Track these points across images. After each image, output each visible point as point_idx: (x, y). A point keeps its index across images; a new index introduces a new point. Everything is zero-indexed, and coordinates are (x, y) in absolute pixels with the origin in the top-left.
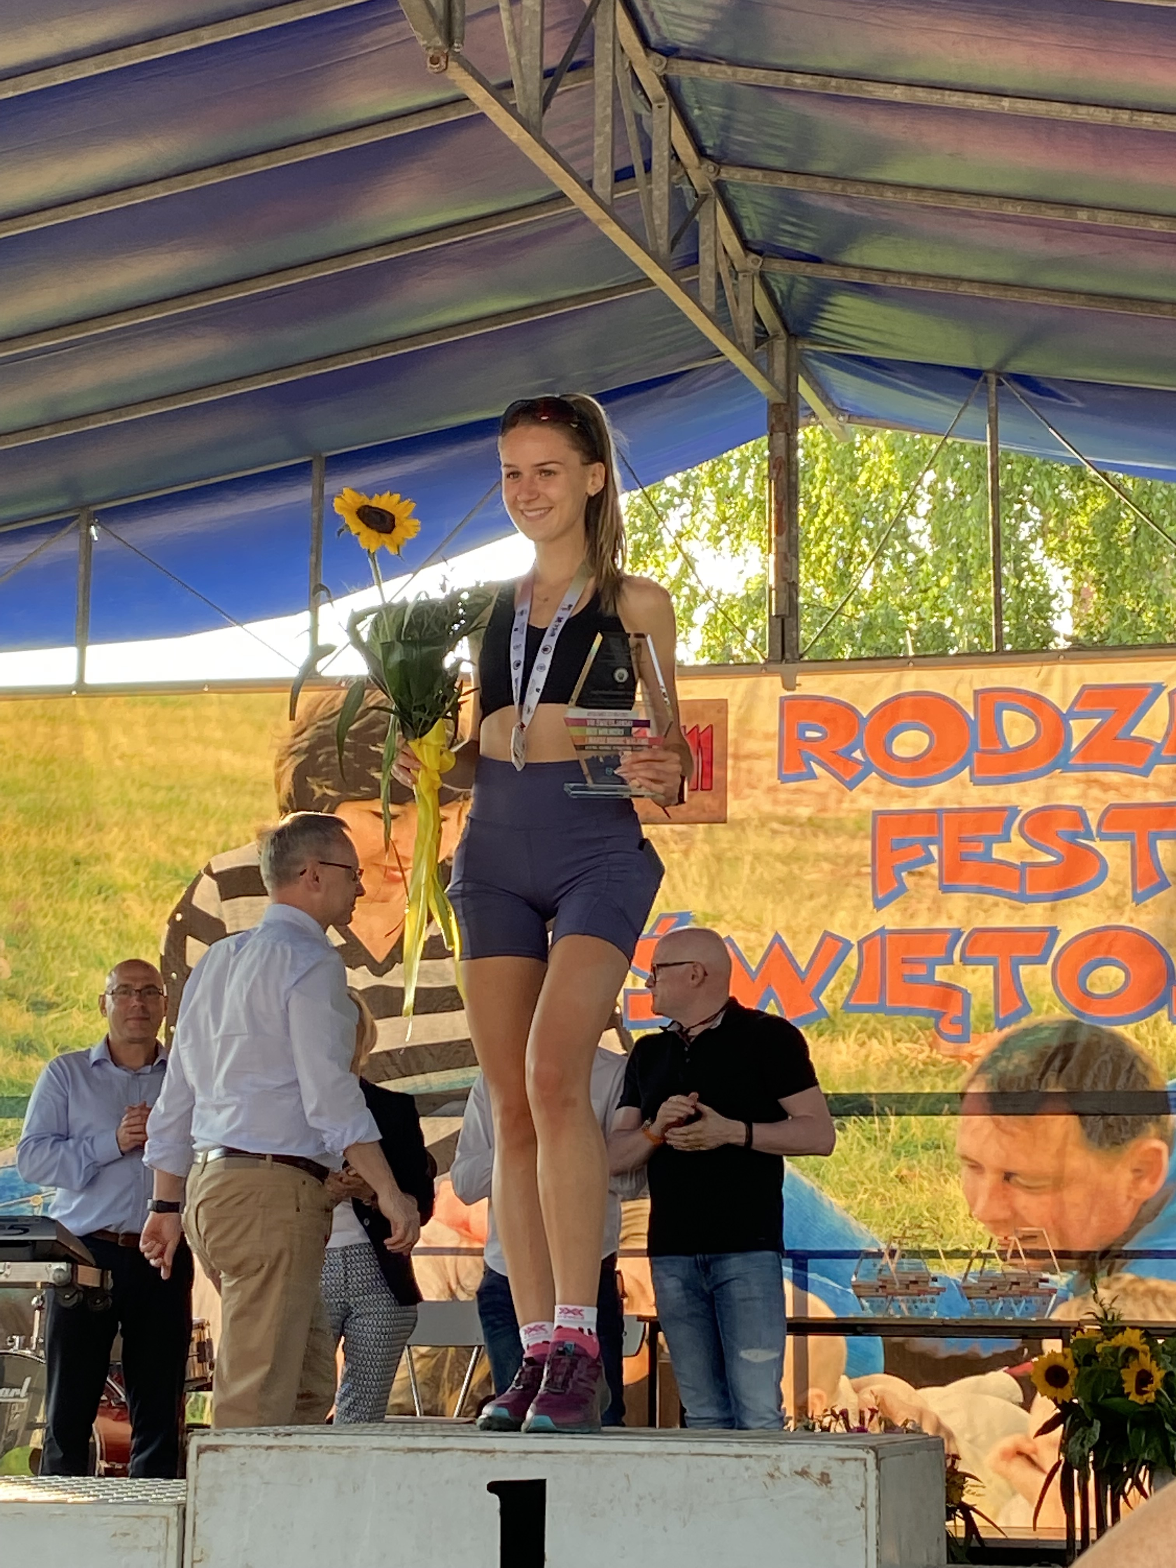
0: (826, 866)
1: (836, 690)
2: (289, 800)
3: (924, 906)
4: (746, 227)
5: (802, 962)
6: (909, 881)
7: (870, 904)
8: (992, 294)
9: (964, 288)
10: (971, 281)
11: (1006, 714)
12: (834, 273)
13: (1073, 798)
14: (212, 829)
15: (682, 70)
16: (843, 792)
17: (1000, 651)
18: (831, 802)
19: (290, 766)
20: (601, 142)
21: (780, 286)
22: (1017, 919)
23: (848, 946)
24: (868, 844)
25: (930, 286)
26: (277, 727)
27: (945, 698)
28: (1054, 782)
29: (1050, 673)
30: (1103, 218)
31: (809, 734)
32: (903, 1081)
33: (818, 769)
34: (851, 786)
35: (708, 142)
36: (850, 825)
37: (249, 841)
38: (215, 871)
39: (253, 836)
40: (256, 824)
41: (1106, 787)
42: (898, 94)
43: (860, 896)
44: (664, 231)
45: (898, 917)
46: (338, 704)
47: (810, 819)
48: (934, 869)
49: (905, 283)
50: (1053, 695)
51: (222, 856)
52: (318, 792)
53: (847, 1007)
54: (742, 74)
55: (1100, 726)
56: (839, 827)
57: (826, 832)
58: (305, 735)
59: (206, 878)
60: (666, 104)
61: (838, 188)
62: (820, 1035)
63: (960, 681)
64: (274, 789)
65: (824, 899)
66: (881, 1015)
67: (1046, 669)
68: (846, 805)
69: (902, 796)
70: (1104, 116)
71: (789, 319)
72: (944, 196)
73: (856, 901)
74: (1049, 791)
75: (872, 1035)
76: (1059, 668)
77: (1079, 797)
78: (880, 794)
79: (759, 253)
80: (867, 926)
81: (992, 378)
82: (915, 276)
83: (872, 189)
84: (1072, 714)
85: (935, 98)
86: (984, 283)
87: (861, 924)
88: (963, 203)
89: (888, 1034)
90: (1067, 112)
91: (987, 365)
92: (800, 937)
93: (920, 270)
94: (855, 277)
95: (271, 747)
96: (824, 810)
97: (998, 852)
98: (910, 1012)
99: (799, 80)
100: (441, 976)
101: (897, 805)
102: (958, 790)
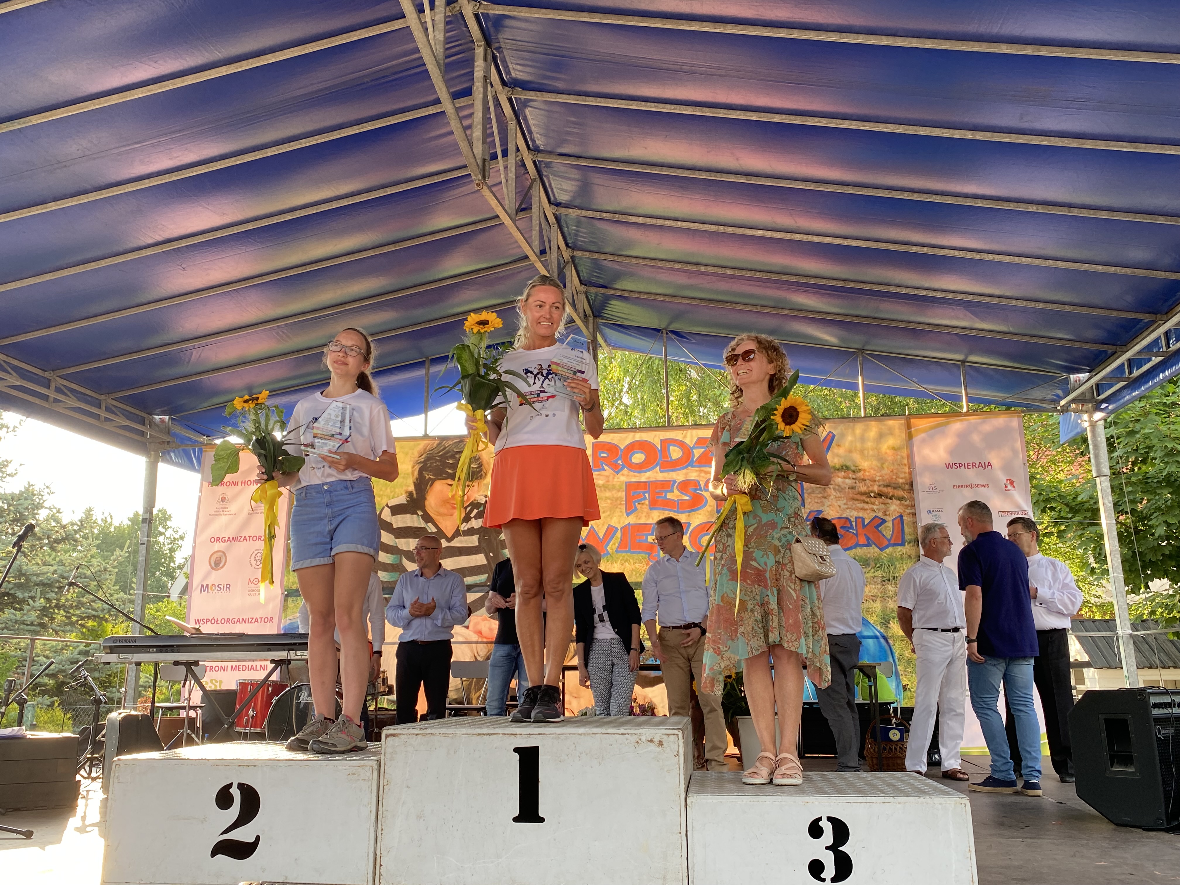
0: (609, 501)
1: (612, 440)
2: (417, 479)
3: (644, 515)
4: (581, 274)
5: (601, 535)
6: (638, 506)
7: (625, 514)
8: (667, 299)
9: (658, 297)
10: (660, 295)
11: (671, 448)
12: (612, 292)
13: (695, 477)
14: (389, 491)
15: (562, 211)
16: (614, 475)
17: (669, 426)
18: (611, 478)
19: (417, 468)
20: (535, 234)
21: (592, 297)
23: (617, 529)
24: (624, 493)
25: (646, 296)
26: (413, 454)
27: (650, 442)
28: (688, 471)
29: (686, 433)
30: (710, 269)
31: (602, 455)
32: (637, 578)
33: (606, 467)
34: (617, 473)
35: (569, 242)
36: (617, 487)
37: (402, 494)
38: (389, 506)
39: (404, 493)
40: (405, 488)
42: (640, 220)
43: (621, 512)
44: (556, 270)
45: (634, 519)
46: (435, 445)
47: (603, 485)
48: (647, 502)
49: (637, 295)
50: (687, 441)
51: (392, 500)
52: (427, 477)
53: (616, 551)
54: (585, 213)
55: (704, 452)
56: (614, 488)
57: (609, 490)
58: (423, 457)
59: (386, 508)
60: (556, 225)
61: (616, 259)
62: (608, 561)
63: (655, 436)
64: (411, 476)
65: (608, 513)
66: (629, 554)
67: (685, 432)
68: (616, 480)
69: (635, 476)
70: (714, 228)
71: (594, 310)
72: (653, 261)
73: (620, 514)
74: (686, 474)
75: (626, 561)
76: (689, 431)
77: (698, 477)
78: (628, 476)
79: (585, 285)
80: (624, 522)
81: (664, 332)
82: (640, 293)
83: (627, 258)
84: (694, 447)
85: (653, 221)
86: (664, 295)
87: (622, 522)
88: (659, 264)
89: (631, 561)
90: (701, 227)
91: (663, 326)
92: (600, 526)
93: (642, 290)
94: (619, 293)
95: (410, 461)
96: (608, 481)
97: (670, 496)
98: (639, 553)
99: (604, 215)
100: (472, 543)
101: (634, 480)
102: (655, 474)
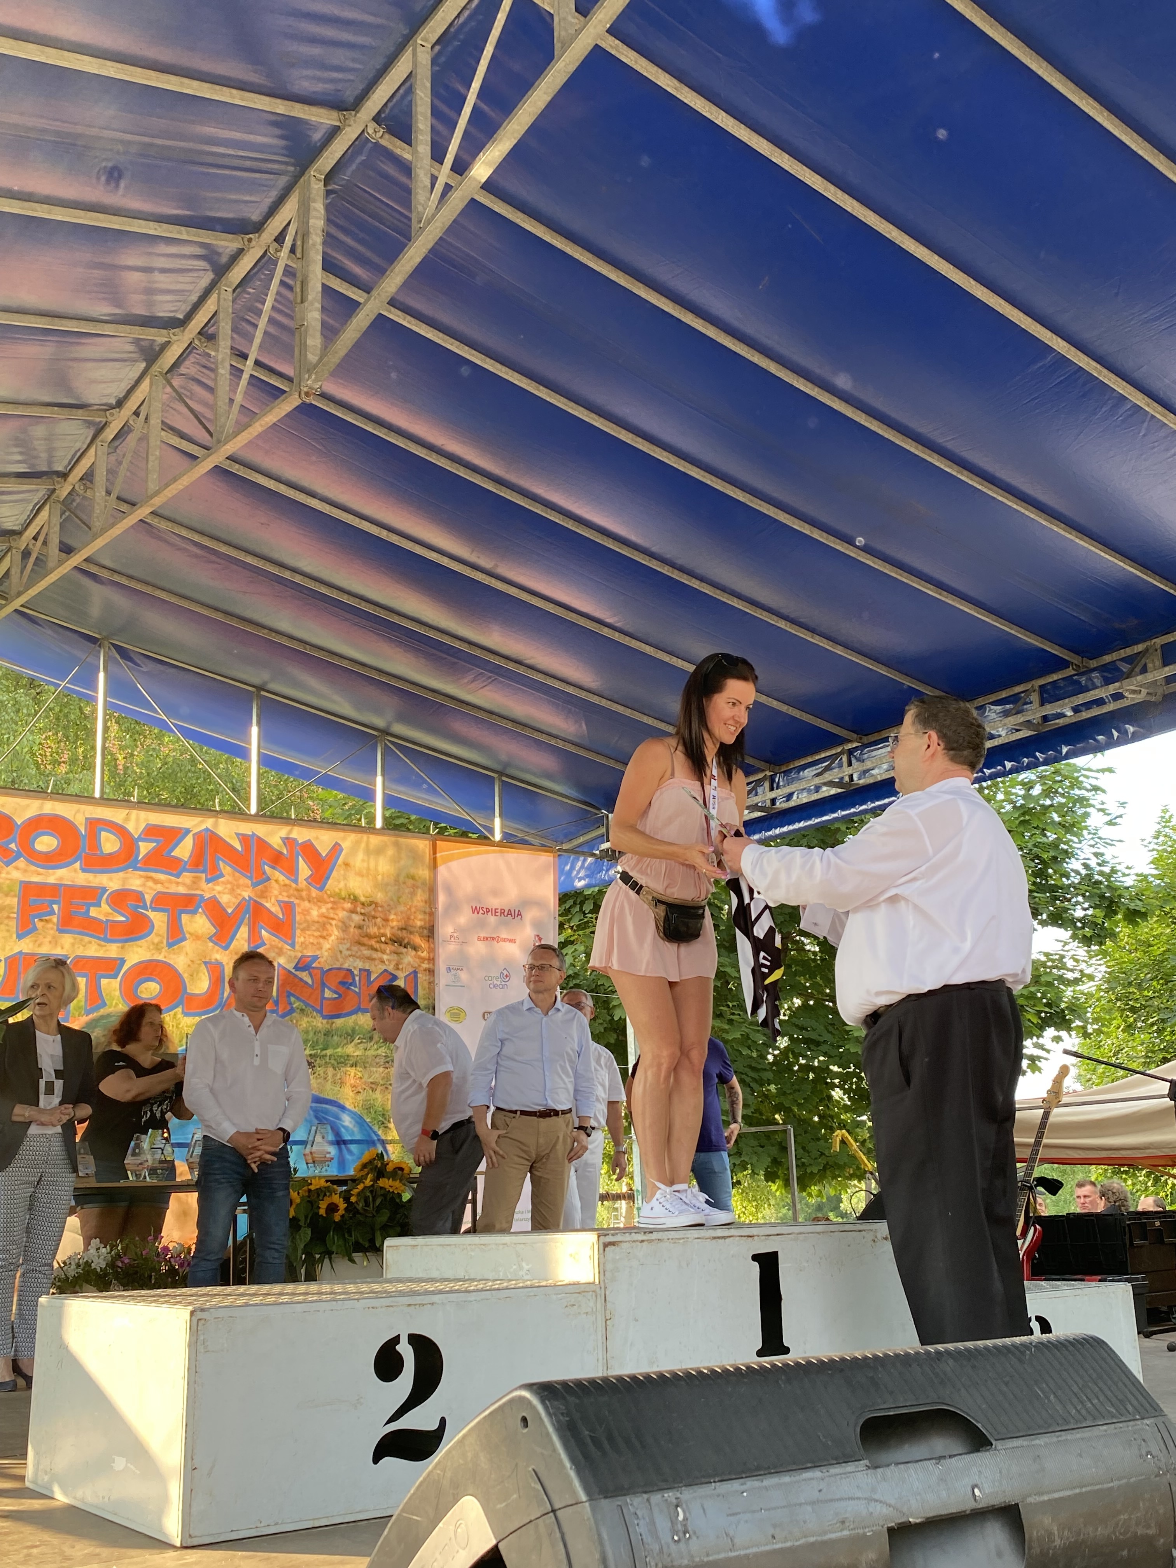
1: (3, 806)
3: (47, 940)
6: (39, 925)
7: (15, 936)
11: (103, 834)
13: (138, 886)
16: (2, 867)
22: (102, 952)
24: (16, 900)
27: (69, 820)
28: (128, 875)
29: (129, 814)
34: (8, 864)
36: (5, 888)
41: (156, 882)
43: (8, 931)
45: (31, 945)
48: (55, 919)
50: (131, 827)
55: (155, 847)
63: (78, 811)
67: (128, 811)
68: (4, 875)
69: (39, 874)
73: (6, 934)
74: (125, 880)
76: (136, 812)
77: (141, 886)
78: (25, 871)
80: (11, 949)
84: (140, 839)
87: (8, 948)
97: (94, 912)
101: (35, 879)
102: (73, 874)
